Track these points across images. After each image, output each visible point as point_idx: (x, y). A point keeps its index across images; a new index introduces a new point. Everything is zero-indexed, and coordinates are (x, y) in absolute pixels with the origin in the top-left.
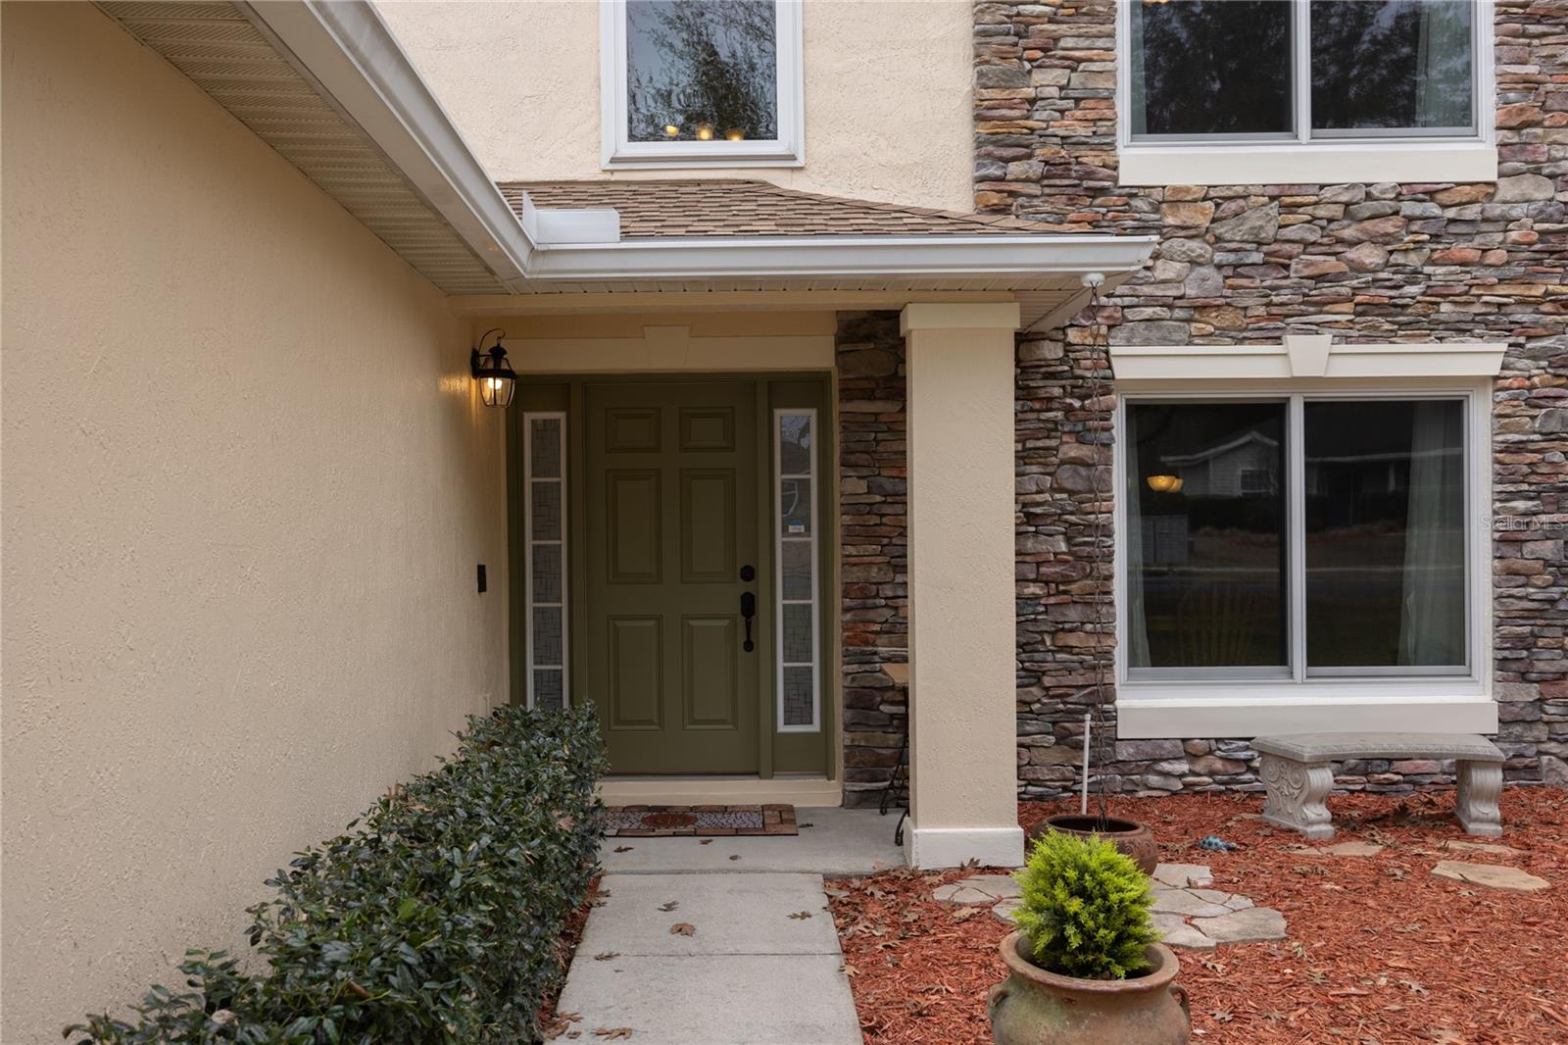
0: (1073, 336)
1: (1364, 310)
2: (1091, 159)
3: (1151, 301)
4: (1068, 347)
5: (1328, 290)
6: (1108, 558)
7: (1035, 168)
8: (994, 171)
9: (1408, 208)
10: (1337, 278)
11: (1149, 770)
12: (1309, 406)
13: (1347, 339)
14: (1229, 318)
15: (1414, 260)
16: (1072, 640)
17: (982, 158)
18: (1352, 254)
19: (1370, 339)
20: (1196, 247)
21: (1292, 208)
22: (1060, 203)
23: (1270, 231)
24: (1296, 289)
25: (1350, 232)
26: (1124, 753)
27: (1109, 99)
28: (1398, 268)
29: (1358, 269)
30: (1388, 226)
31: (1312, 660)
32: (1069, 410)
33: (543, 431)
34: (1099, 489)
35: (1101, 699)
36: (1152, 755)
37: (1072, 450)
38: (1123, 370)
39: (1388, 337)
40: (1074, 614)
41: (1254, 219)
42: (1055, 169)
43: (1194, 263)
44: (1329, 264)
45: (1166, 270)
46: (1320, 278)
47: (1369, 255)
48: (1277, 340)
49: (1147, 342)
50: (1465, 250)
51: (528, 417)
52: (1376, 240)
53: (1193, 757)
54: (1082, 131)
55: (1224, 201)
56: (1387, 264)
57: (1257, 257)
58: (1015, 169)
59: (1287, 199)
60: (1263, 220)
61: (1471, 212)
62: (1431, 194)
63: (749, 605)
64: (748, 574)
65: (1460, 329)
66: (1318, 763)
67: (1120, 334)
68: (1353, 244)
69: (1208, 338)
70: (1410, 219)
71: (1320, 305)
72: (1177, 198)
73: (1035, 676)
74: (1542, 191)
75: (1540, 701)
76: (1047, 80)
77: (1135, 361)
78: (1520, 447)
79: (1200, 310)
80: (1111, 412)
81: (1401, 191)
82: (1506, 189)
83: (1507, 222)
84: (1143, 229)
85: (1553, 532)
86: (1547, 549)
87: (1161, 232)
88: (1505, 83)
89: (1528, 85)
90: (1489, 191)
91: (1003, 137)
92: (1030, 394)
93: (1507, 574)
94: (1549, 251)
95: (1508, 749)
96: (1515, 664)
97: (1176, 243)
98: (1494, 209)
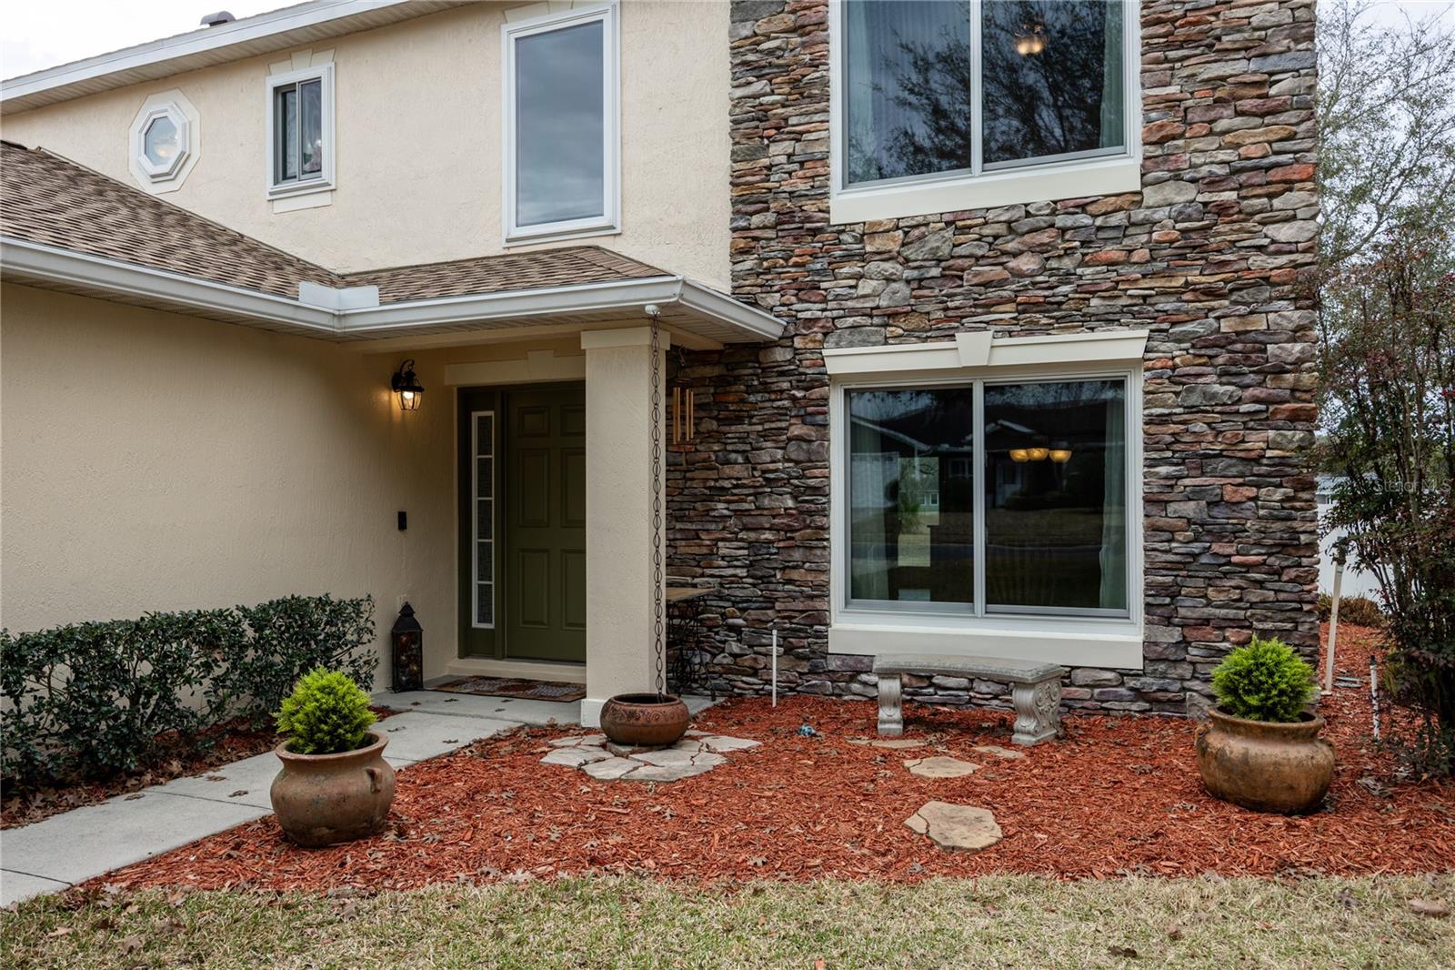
0: (798, 342)
1: (1025, 308)
2: (810, 207)
3: (854, 312)
4: (796, 351)
5: (993, 294)
6: (824, 513)
7: (770, 218)
8: (742, 223)
9: (1061, 221)
10: (1001, 284)
11: (852, 679)
12: (988, 390)
13: (1010, 334)
14: (914, 322)
15: (1067, 263)
16: (795, 575)
17: (737, 213)
18: (1013, 264)
19: (1030, 332)
20: (889, 267)
21: (965, 230)
22: (789, 242)
23: (945, 250)
24: (966, 295)
25: (1011, 246)
26: (833, 664)
27: (824, 159)
28: (1053, 272)
29: (1019, 274)
30: (1044, 238)
31: (990, 599)
32: (794, 399)
33: (484, 422)
35: (817, 623)
36: (855, 668)
37: (797, 430)
38: (833, 367)
39: (1046, 330)
40: (797, 555)
41: (933, 242)
42: (784, 217)
43: (888, 280)
44: (996, 272)
45: (866, 287)
46: (986, 285)
47: (1027, 263)
48: (952, 337)
49: (851, 345)
50: (1112, 252)
51: (475, 415)
52: (1032, 250)
54: (802, 186)
55: (911, 230)
56: (1044, 269)
57: (935, 272)
58: (756, 220)
59: (956, 223)
60: (940, 242)
61: (1119, 219)
62: (1083, 207)
65: (1109, 320)
66: (887, 674)
67: (832, 339)
68: (1015, 255)
69: (899, 338)
70: (1064, 230)
71: (988, 307)
72: (871, 231)
73: (770, 602)
74: (1183, 194)
75: (1184, 643)
76: (778, 151)
77: (844, 360)
78: (1163, 420)
79: (892, 316)
80: (824, 401)
81: (1055, 207)
82: (1151, 196)
83: (1150, 224)
84: (849, 257)
85: (1195, 494)
86: (1190, 509)
87: (863, 258)
88: (1150, 105)
89: (1171, 104)
90: (1136, 199)
91: (747, 197)
92: (766, 388)
93: (1152, 529)
94: (1191, 246)
95: (1151, 683)
96: (1162, 608)
97: (873, 267)
98: (1139, 215)
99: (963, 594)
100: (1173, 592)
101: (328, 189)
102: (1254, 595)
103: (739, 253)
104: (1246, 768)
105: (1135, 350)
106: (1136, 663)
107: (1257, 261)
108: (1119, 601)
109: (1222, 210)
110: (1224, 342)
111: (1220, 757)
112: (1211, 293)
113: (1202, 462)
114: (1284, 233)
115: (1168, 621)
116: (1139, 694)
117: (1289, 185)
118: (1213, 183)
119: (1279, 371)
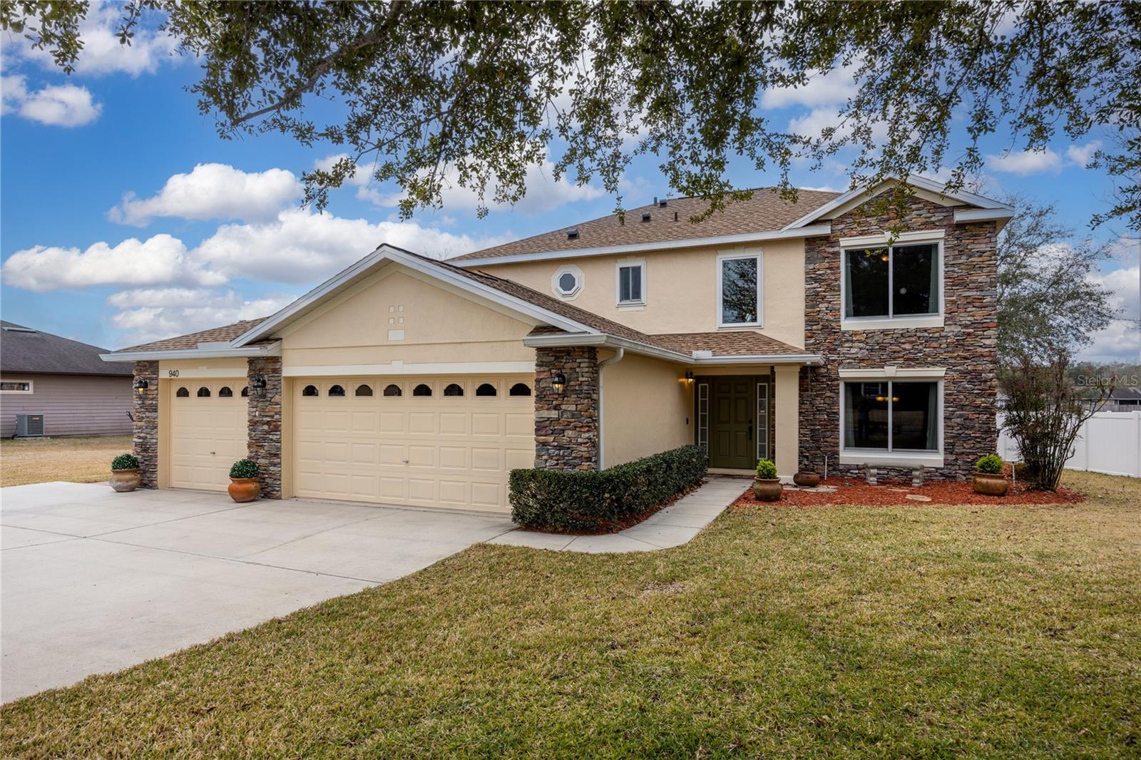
0: (829, 367)
1: (907, 360)
2: (834, 325)
3: (849, 358)
4: (828, 369)
5: (896, 355)
6: (838, 420)
7: (820, 327)
8: (809, 328)
9: (918, 334)
10: (899, 352)
11: (848, 472)
12: (894, 384)
13: (902, 367)
14: (870, 362)
15: (920, 347)
16: (828, 440)
17: (807, 325)
18: (903, 346)
19: (908, 367)
20: (861, 345)
21: (887, 335)
22: (826, 335)
23: (881, 341)
24: (888, 355)
25: (902, 341)
26: (841, 467)
27: (839, 310)
28: (916, 349)
29: (905, 350)
30: (913, 339)
31: (894, 447)
32: (828, 384)
33: (704, 389)
34: (837, 403)
35: (835, 454)
36: (848, 468)
37: (829, 394)
38: (841, 375)
39: (913, 367)
40: (829, 433)
41: (876, 338)
42: (824, 327)
43: (861, 349)
44: (897, 348)
45: (853, 351)
46: (894, 352)
47: (908, 346)
48: (883, 368)
49: (848, 368)
50: (935, 344)
51: (700, 385)
52: (911, 342)
53: (859, 469)
54: (832, 318)
55: (869, 334)
56: (913, 349)
57: (877, 347)
58: (814, 327)
59: (884, 333)
60: (878, 338)
61: (937, 335)
62: (925, 331)
63: (750, 429)
64: (751, 422)
65: (933, 364)
66: (873, 467)
67: (841, 366)
68: (903, 343)
69: (864, 367)
70: (920, 337)
71: (894, 359)
72: (855, 333)
73: (819, 448)
74: (957, 329)
75: (957, 460)
76: (823, 306)
77: (845, 373)
78: (950, 394)
79: (862, 360)
80: (838, 385)
81: (917, 330)
82: (947, 329)
83: (947, 337)
84: (847, 341)
85: (960, 416)
86: (958, 420)
87: (852, 341)
88: (947, 302)
89: (953, 302)
90: (942, 329)
91: (811, 320)
92: (818, 381)
93: (947, 427)
94: (959, 344)
95: (946, 471)
96: (949, 449)
97: (856, 344)
98: (944, 334)
99: (885, 445)
100: (953, 445)
101: (643, 305)
102: (978, 446)
103: (807, 338)
104: (987, 485)
105: (942, 374)
106: (942, 466)
107: (979, 350)
108: (935, 447)
109: (969, 334)
110: (969, 373)
111: (980, 483)
112: (966, 358)
113: (962, 407)
114: (987, 342)
115: (951, 453)
116: (942, 475)
117: (989, 328)
118: (966, 326)
119: (986, 381)
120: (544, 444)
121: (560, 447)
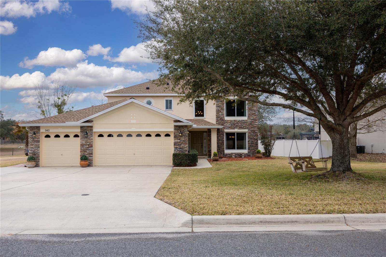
1: (240, 127)
3: (227, 127)
4: (222, 130)
6: (224, 142)
7: (220, 119)
12: (237, 133)
13: (238, 129)
17: (217, 118)
22: (221, 121)
24: (235, 126)
25: (238, 123)
26: (225, 154)
27: (224, 115)
28: (242, 125)
29: (239, 125)
30: (241, 122)
31: (237, 149)
32: (222, 133)
33: (189, 134)
34: (224, 138)
35: (224, 151)
36: (227, 154)
37: (222, 136)
38: (225, 131)
39: (241, 129)
40: (222, 146)
41: (233, 122)
45: (228, 125)
46: (237, 125)
47: (240, 124)
48: (234, 129)
49: (226, 129)
50: (246, 124)
52: (240, 123)
53: (229, 155)
54: (222, 117)
55: (231, 121)
57: (233, 124)
59: (235, 121)
61: (246, 122)
62: (244, 120)
63: (202, 145)
64: (202, 143)
65: (245, 129)
66: (234, 154)
69: (230, 129)
71: (237, 127)
72: (228, 121)
73: (220, 150)
74: (250, 120)
75: (250, 151)
76: (220, 113)
77: (226, 131)
78: (249, 136)
79: (230, 127)
80: (224, 134)
81: (242, 120)
82: (248, 120)
83: (248, 122)
84: (226, 123)
85: (251, 141)
86: (251, 142)
87: (227, 123)
88: (248, 114)
89: (249, 114)
90: (247, 120)
91: (217, 117)
92: (219, 132)
93: (248, 143)
94: (251, 124)
95: (248, 154)
96: (249, 149)
97: (228, 123)
98: (247, 121)
99: (235, 149)
100: (250, 148)
101: (172, 110)
102: (255, 148)
103: (217, 121)
104: (258, 156)
105: (247, 131)
106: (247, 153)
107: (255, 125)
108: (246, 149)
109: (253, 122)
110: (253, 131)
112: (252, 127)
113: (251, 139)
114: (256, 124)
115: (249, 150)
116: (247, 155)
117: (257, 120)
118: (252, 120)
119: (256, 133)
120: (176, 148)
121: (180, 148)
